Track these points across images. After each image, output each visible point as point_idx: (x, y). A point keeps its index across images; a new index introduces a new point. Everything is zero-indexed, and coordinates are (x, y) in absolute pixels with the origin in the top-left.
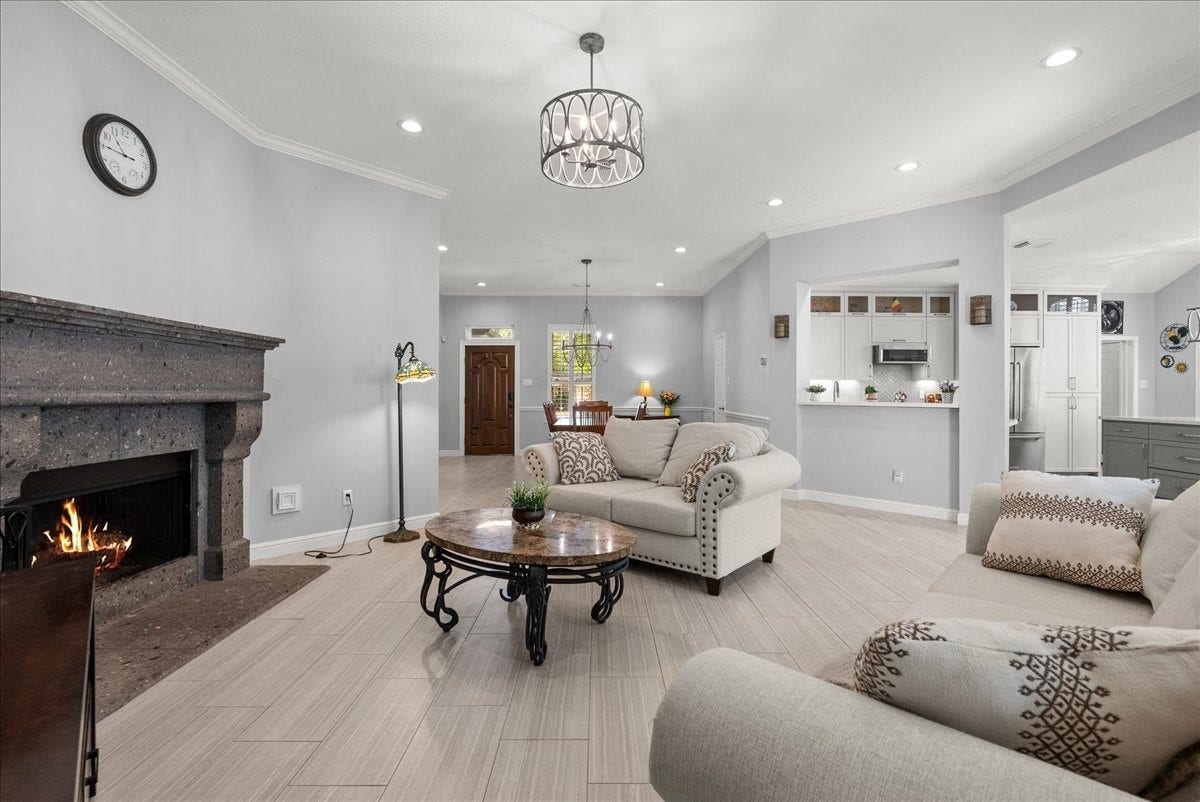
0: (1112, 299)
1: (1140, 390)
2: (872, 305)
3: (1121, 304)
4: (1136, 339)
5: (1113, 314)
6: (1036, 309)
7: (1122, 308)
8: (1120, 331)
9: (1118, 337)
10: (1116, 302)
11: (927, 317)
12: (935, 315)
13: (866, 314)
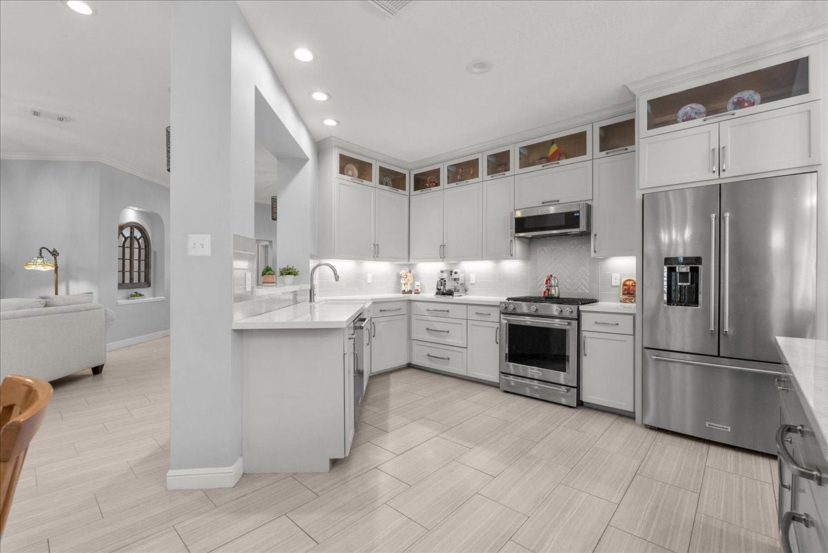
2: (515, 159)
6: (803, 91)
11: (593, 159)
12: (607, 153)
13: (507, 173)
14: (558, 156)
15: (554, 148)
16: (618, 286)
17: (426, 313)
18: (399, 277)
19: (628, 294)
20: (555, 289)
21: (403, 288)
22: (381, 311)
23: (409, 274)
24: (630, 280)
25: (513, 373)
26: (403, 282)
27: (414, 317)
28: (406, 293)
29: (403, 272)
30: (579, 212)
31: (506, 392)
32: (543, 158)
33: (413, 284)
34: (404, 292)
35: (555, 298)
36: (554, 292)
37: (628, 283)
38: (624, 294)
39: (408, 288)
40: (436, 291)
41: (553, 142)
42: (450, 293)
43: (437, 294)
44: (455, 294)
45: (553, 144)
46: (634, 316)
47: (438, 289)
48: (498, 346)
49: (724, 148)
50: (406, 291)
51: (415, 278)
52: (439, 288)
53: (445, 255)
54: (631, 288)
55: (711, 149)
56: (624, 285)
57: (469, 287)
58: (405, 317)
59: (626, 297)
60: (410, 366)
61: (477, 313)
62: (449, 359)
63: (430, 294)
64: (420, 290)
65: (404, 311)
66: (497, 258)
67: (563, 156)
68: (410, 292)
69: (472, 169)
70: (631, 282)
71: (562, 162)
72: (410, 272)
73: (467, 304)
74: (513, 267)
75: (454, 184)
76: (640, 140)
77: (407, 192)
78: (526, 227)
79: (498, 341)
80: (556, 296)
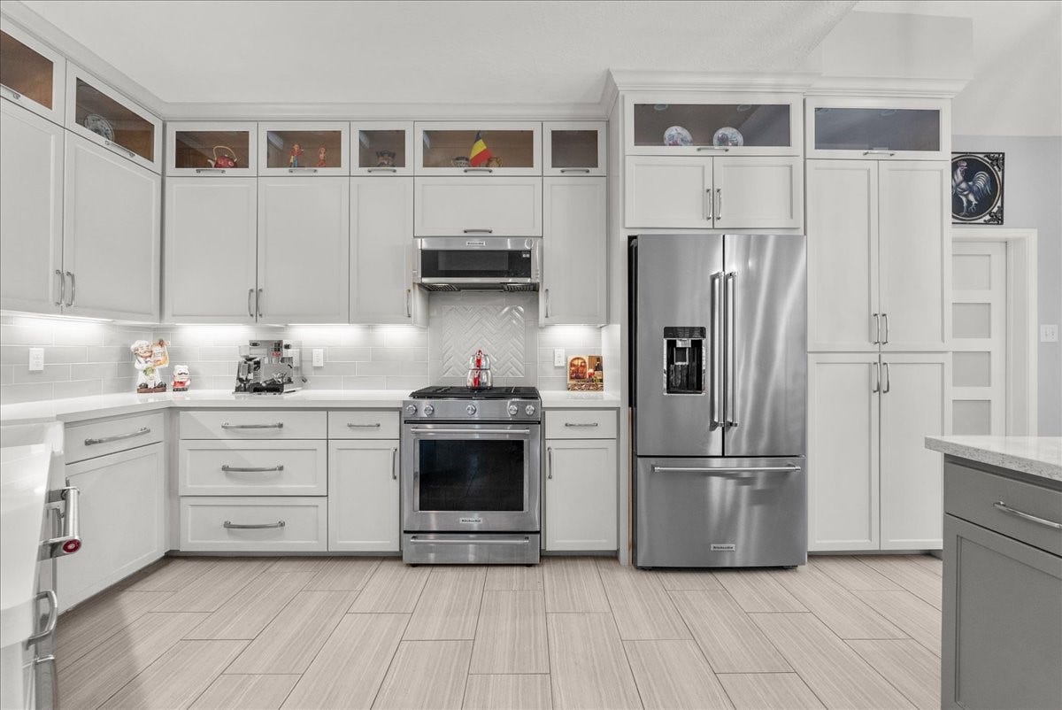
0: (980, 146)
1: (1041, 345)
2: (414, 148)
3: (998, 160)
4: (1032, 237)
5: (981, 180)
6: (786, 142)
7: (1002, 167)
8: (998, 219)
9: (993, 231)
10: (988, 155)
11: (542, 176)
12: (563, 171)
13: (400, 170)
14: (484, 161)
15: (480, 147)
16: (562, 367)
17: (221, 433)
18: (129, 356)
19: (577, 377)
20: (487, 373)
21: (141, 379)
22: (88, 443)
23: (157, 349)
24: (578, 358)
25: (435, 529)
26: (140, 365)
27: (183, 447)
28: (151, 391)
29: (140, 344)
30: (529, 252)
31: (414, 565)
32: (462, 158)
33: (170, 370)
34: (144, 388)
35: (486, 388)
36: (486, 379)
37: (576, 362)
38: (571, 378)
39: (157, 379)
40: (235, 383)
41: (478, 135)
42: (275, 388)
43: (238, 389)
44: (287, 388)
45: (478, 138)
46: (618, 409)
47: (241, 380)
48: (396, 483)
49: (718, 191)
50: (151, 386)
51: (175, 356)
52: (241, 376)
53: (261, 311)
54: (581, 369)
55: (705, 189)
56: (572, 365)
57: (310, 375)
58: (160, 448)
59: (574, 382)
60: (171, 557)
61: (350, 426)
62: (282, 524)
63: (222, 391)
64: (188, 383)
65: (158, 433)
66: (370, 319)
67: (494, 162)
68: (162, 388)
69: (323, 150)
70: (580, 361)
71: (497, 170)
72: (161, 343)
73: (327, 409)
74: (399, 336)
75: (285, 171)
76: (627, 158)
77: (156, 165)
78: (441, 267)
79: (397, 474)
80: (489, 385)
